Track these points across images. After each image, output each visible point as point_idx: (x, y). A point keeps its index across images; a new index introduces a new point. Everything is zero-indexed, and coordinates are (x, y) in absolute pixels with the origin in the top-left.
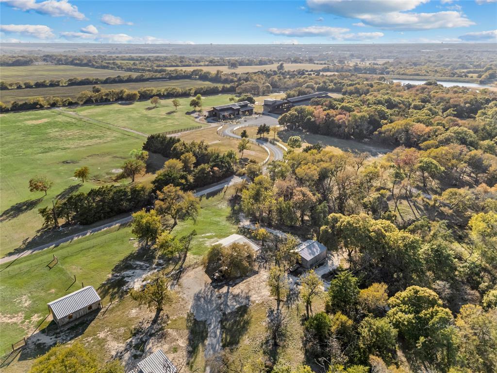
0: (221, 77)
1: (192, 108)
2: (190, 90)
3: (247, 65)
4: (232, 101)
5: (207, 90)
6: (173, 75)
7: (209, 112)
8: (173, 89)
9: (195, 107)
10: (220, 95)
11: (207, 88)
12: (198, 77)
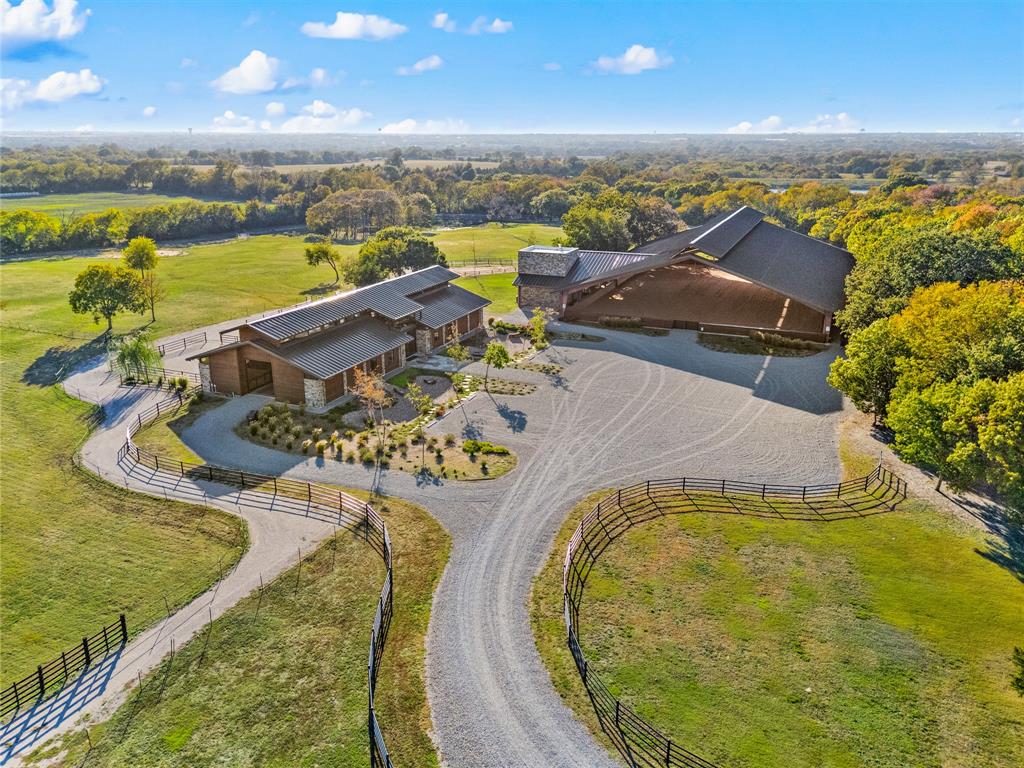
0: (231, 180)
1: (88, 326)
2: (106, 220)
3: (292, 164)
4: (323, 265)
5: (184, 222)
6: (57, 179)
7: (211, 359)
8: (17, 218)
9: (108, 312)
10: (243, 237)
11: (185, 214)
12: (150, 185)
